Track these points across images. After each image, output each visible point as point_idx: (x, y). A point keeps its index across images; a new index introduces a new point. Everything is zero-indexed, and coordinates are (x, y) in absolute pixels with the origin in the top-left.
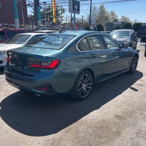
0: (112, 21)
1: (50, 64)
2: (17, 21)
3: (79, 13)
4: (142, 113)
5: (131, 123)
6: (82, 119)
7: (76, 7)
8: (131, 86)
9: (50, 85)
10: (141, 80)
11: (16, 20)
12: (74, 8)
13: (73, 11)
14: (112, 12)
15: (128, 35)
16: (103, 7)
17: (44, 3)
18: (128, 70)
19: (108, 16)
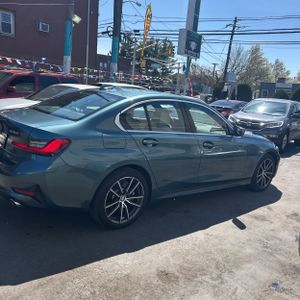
0: (273, 81)
1: (46, 146)
2: (68, 59)
3: (197, 57)
4: (219, 277)
5: (182, 291)
6: (88, 266)
7: (193, 45)
8: (238, 218)
9: (38, 186)
10: (269, 208)
11: (65, 57)
12: (188, 47)
13: (186, 53)
14: (277, 62)
15: (284, 112)
16: (257, 50)
17: (135, 31)
18: (249, 182)
19: (268, 69)
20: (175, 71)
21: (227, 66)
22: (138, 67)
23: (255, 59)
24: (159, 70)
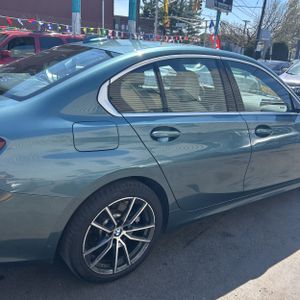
11: (74, 14)
16: (295, 2)
20: (202, 31)
21: (261, 22)
22: (161, 28)
23: (293, 13)
24: (184, 30)
